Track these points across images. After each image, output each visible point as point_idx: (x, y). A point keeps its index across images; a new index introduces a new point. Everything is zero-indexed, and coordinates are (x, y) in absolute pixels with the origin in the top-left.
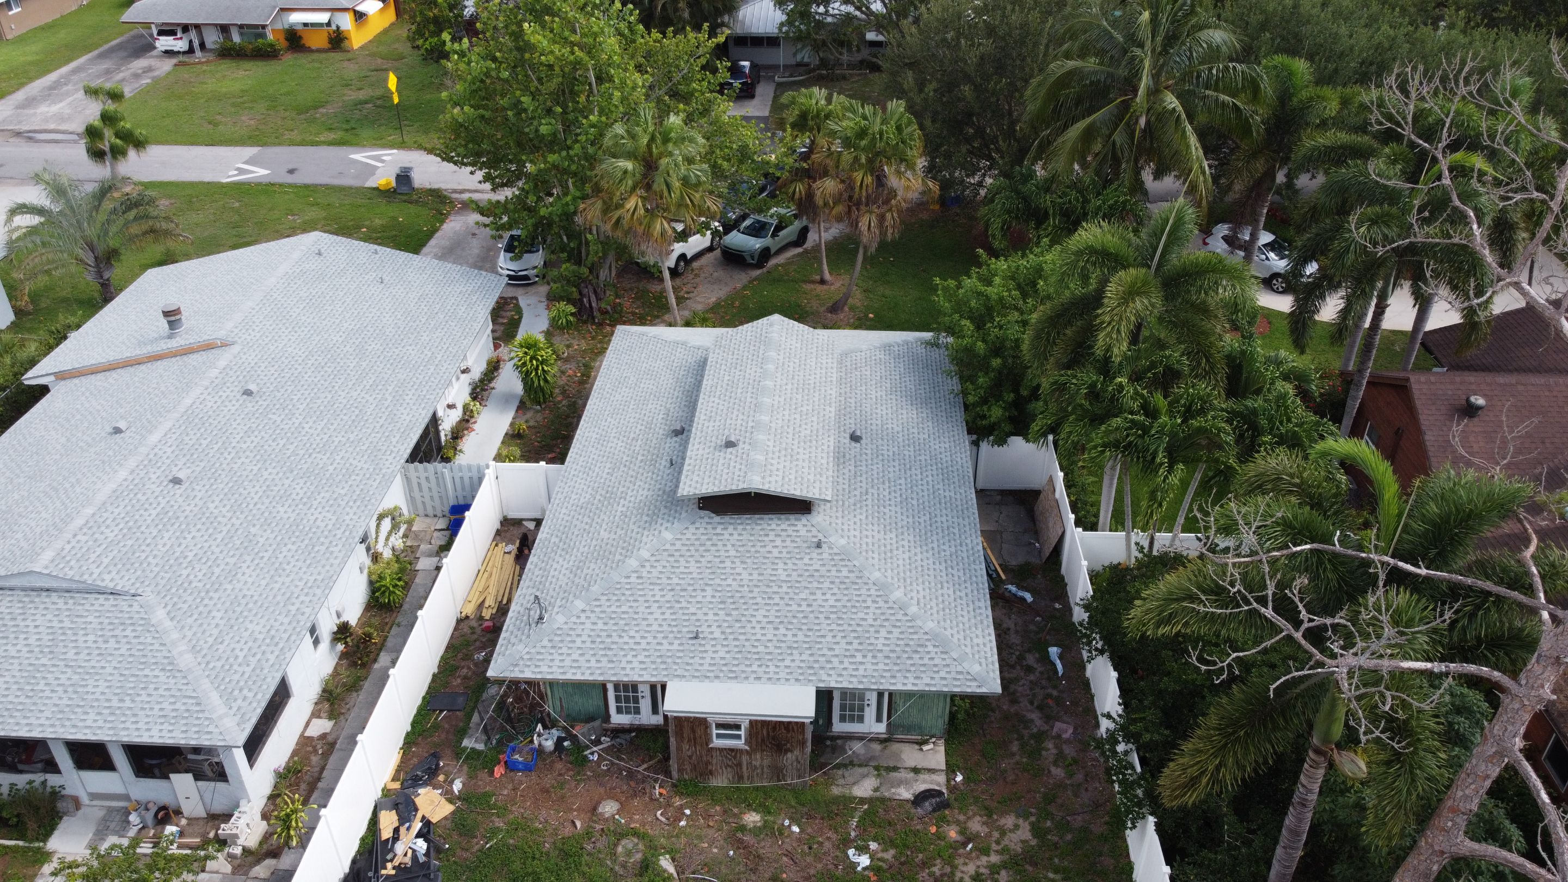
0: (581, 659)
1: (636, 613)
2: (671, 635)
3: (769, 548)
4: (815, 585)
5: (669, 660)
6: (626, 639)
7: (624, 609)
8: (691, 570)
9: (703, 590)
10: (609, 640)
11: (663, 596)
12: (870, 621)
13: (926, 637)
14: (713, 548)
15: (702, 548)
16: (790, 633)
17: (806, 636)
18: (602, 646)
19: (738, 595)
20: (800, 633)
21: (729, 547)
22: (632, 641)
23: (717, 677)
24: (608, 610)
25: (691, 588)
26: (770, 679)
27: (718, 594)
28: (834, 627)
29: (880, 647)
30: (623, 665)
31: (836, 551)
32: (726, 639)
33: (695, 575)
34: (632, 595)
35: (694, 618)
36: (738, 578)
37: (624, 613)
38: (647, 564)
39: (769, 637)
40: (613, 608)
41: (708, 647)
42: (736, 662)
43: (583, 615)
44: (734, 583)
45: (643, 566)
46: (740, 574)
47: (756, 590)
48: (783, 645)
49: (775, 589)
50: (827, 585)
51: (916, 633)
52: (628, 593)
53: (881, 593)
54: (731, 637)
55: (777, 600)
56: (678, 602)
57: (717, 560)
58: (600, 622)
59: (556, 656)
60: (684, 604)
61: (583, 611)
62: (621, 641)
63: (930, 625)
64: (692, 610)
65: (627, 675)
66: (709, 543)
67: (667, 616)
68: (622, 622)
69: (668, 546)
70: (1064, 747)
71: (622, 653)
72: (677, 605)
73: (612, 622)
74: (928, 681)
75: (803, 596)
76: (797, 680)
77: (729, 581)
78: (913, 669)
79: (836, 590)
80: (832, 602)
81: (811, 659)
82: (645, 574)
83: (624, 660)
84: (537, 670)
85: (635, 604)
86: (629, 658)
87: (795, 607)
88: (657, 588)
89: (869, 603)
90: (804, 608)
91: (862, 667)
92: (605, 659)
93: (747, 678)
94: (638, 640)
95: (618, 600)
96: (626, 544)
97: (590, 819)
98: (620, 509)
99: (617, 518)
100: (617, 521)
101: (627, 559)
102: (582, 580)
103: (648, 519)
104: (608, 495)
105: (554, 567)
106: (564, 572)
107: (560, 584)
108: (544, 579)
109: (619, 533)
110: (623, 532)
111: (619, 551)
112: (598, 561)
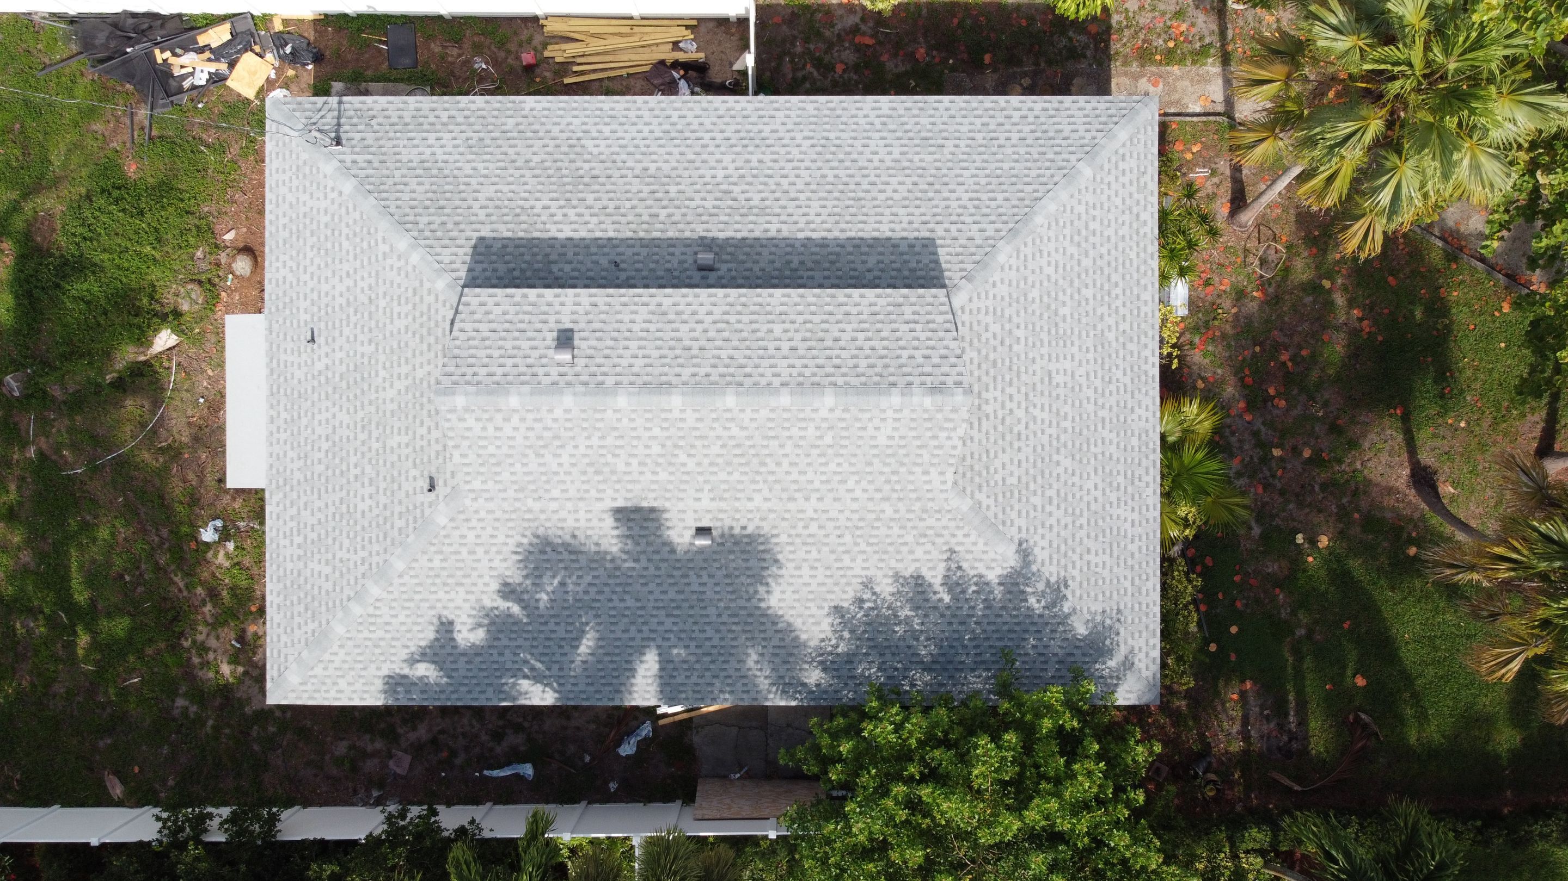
0: (287, 206)
1: (341, 261)
2: (315, 309)
3: (427, 422)
4: (383, 485)
5: (288, 312)
6: (310, 254)
7: (346, 244)
8: (396, 322)
9: (370, 341)
10: (308, 233)
11: (363, 290)
12: (339, 555)
13: (324, 622)
14: (425, 347)
15: (424, 331)
16: (322, 455)
17: (320, 476)
18: (301, 226)
19: (366, 387)
20: (322, 467)
21: (427, 368)
22: (308, 262)
23: (272, 371)
24: (343, 225)
25: (373, 324)
26: (271, 433)
27: (366, 360)
28: (332, 509)
29: (310, 565)
30: (282, 258)
31: (427, 512)
32: (313, 377)
33: (389, 327)
34: (362, 251)
35: (337, 334)
36: (387, 385)
37: (340, 245)
38: (402, 262)
39: (319, 431)
40: (345, 231)
41: (304, 356)
42: (289, 392)
43: (335, 194)
44: (380, 380)
45: (399, 258)
46: (392, 386)
47: (373, 409)
48: (309, 447)
49: (375, 434)
50: (383, 500)
51: (328, 610)
52: (365, 245)
53: (375, 570)
54: (316, 383)
55: (362, 437)
56: (356, 312)
57: (410, 355)
58: (328, 218)
59: (289, 174)
60: (353, 319)
61: (341, 193)
62: (308, 248)
63: (340, 630)
64: (346, 331)
65: (271, 265)
66: (432, 340)
67: (339, 300)
68: (329, 245)
69: (427, 285)
70: (376, 761)
71: (294, 253)
72: (351, 310)
73: (329, 232)
74: (276, 620)
75: (368, 469)
76: (271, 466)
77: (382, 373)
78: (288, 603)
79: (376, 511)
80: (361, 506)
81: (295, 482)
82: (389, 261)
83: (287, 258)
84: (274, 156)
85: (351, 257)
86: (290, 263)
87: (353, 460)
88: (373, 281)
89: (362, 554)
90: (354, 472)
91: (287, 542)
92: (287, 234)
93: (272, 407)
94: (310, 270)
95: (355, 235)
96: (450, 226)
97: (235, 248)
98: (539, 205)
99: (521, 203)
100: (513, 204)
101: (416, 234)
102: (397, 180)
103: (494, 250)
104: (586, 180)
105: (447, 136)
106: (428, 151)
107: (404, 151)
108: (426, 127)
109: (483, 212)
110: (482, 217)
111: (438, 220)
112: (430, 195)
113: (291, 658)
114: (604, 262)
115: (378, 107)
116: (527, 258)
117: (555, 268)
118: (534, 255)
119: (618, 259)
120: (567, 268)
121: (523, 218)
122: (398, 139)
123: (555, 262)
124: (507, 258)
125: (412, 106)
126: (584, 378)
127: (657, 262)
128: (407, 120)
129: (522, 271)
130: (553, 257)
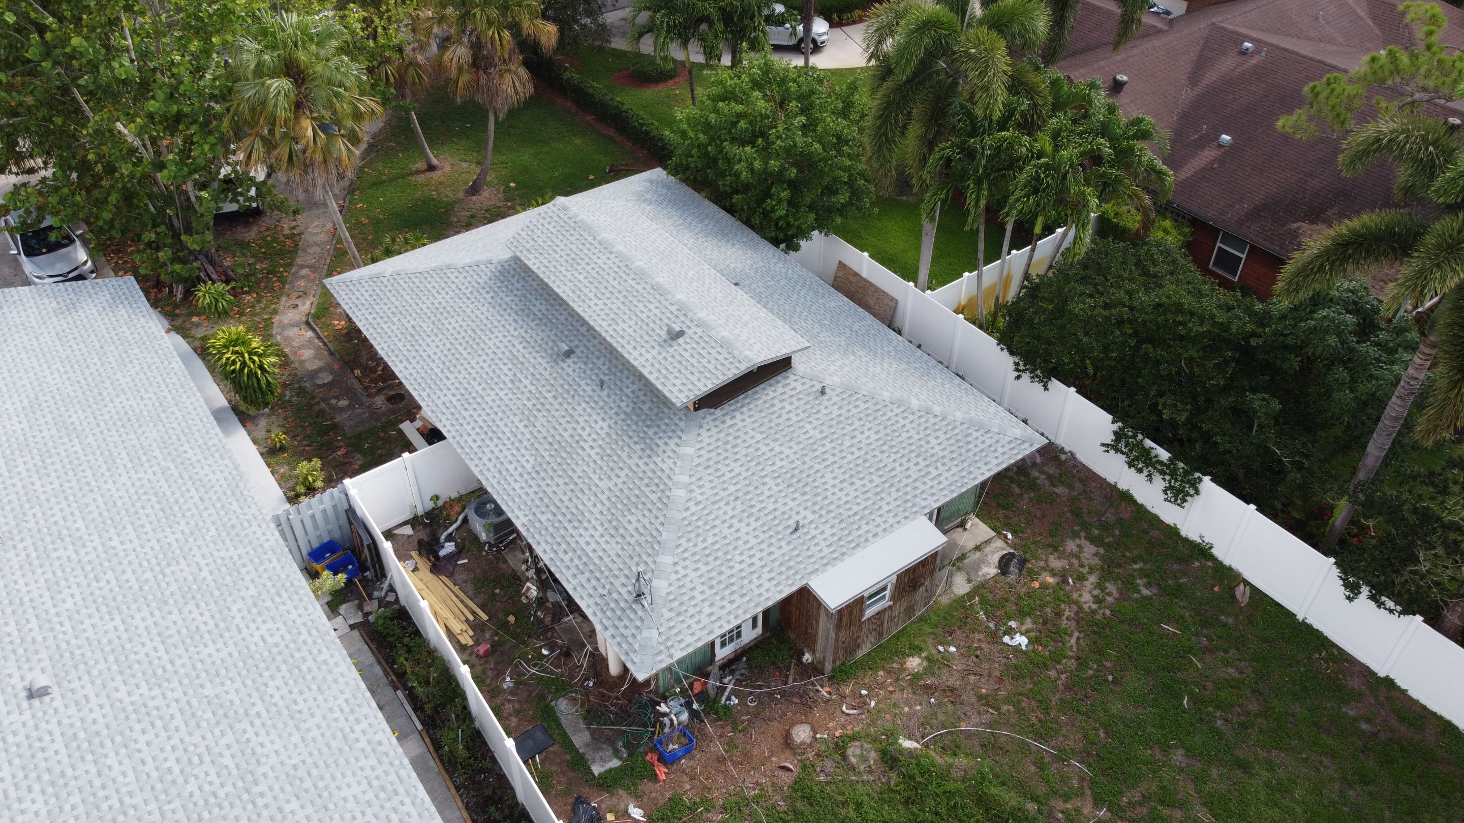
0: (714, 609)
1: (725, 538)
2: (773, 540)
3: (785, 416)
4: (848, 428)
5: (792, 564)
6: (738, 567)
7: (710, 540)
8: (737, 471)
9: (764, 484)
10: (723, 577)
11: (734, 508)
12: (916, 437)
13: (965, 426)
14: (738, 441)
15: (729, 447)
16: (865, 481)
17: (881, 476)
18: (722, 586)
19: (796, 472)
20: (873, 477)
21: (752, 433)
22: (744, 566)
23: (843, 554)
24: (697, 549)
25: (751, 488)
26: (885, 530)
27: (779, 481)
28: (893, 457)
29: (941, 454)
30: (757, 592)
31: (839, 390)
32: (821, 516)
33: (744, 474)
34: (706, 523)
35: (777, 513)
36: (783, 456)
37: (713, 544)
38: (693, 487)
39: (853, 494)
40: (701, 546)
41: (813, 532)
42: (846, 532)
43: (678, 568)
44: (784, 463)
45: (691, 491)
46: (781, 452)
47: (807, 459)
48: (869, 495)
49: (821, 450)
50: (857, 424)
51: (955, 427)
52: (700, 523)
53: (903, 408)
54: (823, 512)
55: (831, 459)
56: (752, 506)
57: (751, 450)
58: (700, 565)
59: (689, 622)
60: (759, 506)
61: (675, 564)
62: (734, 571)
63: (959, 415)
64: (771, 507)
65: (768, 599)
66: (730, 438)
67: (754, 525)
68: (720, 554)
69: (697, 461)
70: (1046, 469)
71: (746, 582)
72: (754, 510)
73: (711, 559)
74: (995, 462)
75: (847, 443)
76: (906, 518)
77: (779, 464)
78: (977, 458)
79: (869, 425)
80: (874, 437)
81: (900, 494)
82: (700, 498)
83: (753, 586)
84: (683, 645)
85: (716, 531)
86: (756, 582)
87: (850, 457)
88: (722, 504)
89: (902, 422)
90: (857, 454)
91: (942, 478)
92: (735, 597)
93: (867, 540)
94: (749, 561)
95: (698, 535)
96: (646, 481)
97: (795, 754)
98: (592, 453)
99: (599, 462)
100: (603, 465)
101: (667, 493)
102: (637, 537)
103: (643, 446)
104: (556, 446)
105: (582, 541)
106: (602, 541)
107: (612, 553)
108: (584, 559)
109: (622, 474)
110: (626, 471)
111: (647, 490)
112: (633, 510)
113: (1008, 439)
114: (604, 394)
115: (591, 601)
116: (634, 427)
117: (628, 410)
118: (629, 425)
119: (598, 389)
120: (623, 405)
121: (608, 451)
122: (607, 566)
123: (625, 413)
124: (642, 435)
125: (574, 582)
126: (682, 318)
127: (585, 372)
128: (588, 575)
129: (644, 421)
130: (623, 416)
